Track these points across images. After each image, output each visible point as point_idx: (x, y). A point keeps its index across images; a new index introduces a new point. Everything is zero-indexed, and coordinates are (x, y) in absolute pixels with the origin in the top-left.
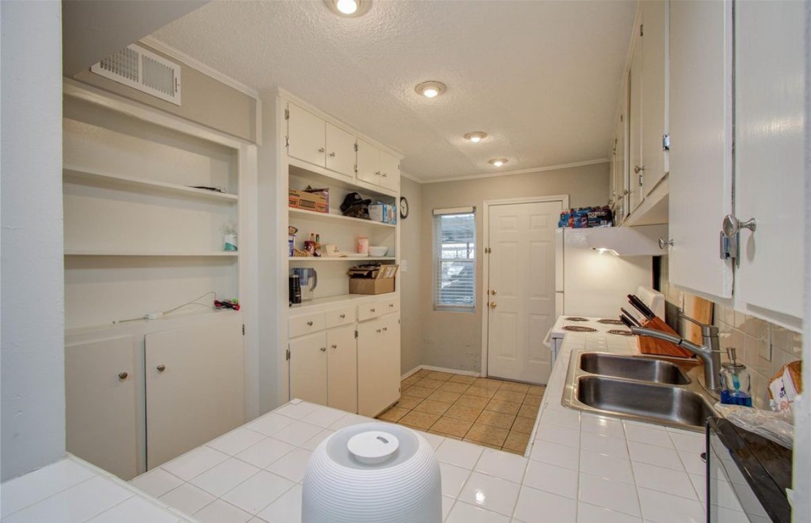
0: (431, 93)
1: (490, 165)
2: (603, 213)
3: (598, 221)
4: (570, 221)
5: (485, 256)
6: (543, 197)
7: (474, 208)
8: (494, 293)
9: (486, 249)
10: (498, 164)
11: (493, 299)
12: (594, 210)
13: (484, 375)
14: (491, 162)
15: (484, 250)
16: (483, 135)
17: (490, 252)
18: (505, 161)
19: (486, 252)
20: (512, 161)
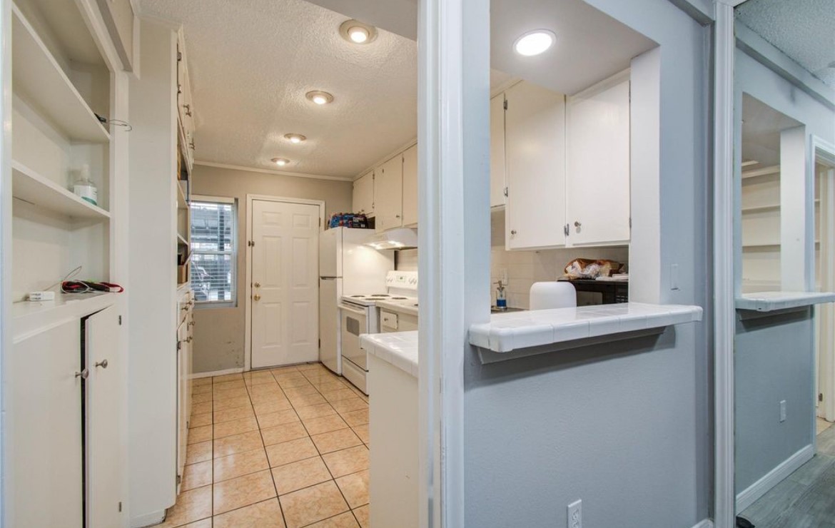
0: (320, 101)
1: (272, 163)
2: (362, 219)
3: (358, 225)
4: (341, 222)
5: (249, 249)
6: (300, 199)
7: (236, 200)
8: (257, 286)
9: (249, 242)
10: (281, 163)
11: (256, 291)
12: (357, 216)
13: (247, 368)
14: (274, 160)
15: (247, 244)
16: (303, 138)
17: (253, 245)
18: (287, 161)
19: (249, 245)
20: (293, 163)
